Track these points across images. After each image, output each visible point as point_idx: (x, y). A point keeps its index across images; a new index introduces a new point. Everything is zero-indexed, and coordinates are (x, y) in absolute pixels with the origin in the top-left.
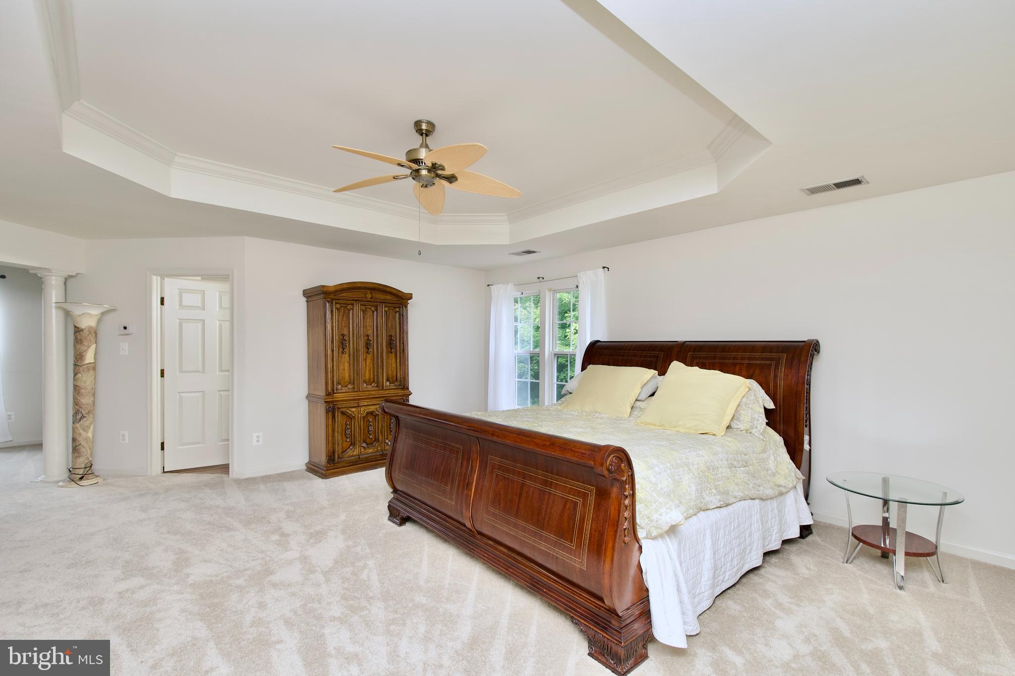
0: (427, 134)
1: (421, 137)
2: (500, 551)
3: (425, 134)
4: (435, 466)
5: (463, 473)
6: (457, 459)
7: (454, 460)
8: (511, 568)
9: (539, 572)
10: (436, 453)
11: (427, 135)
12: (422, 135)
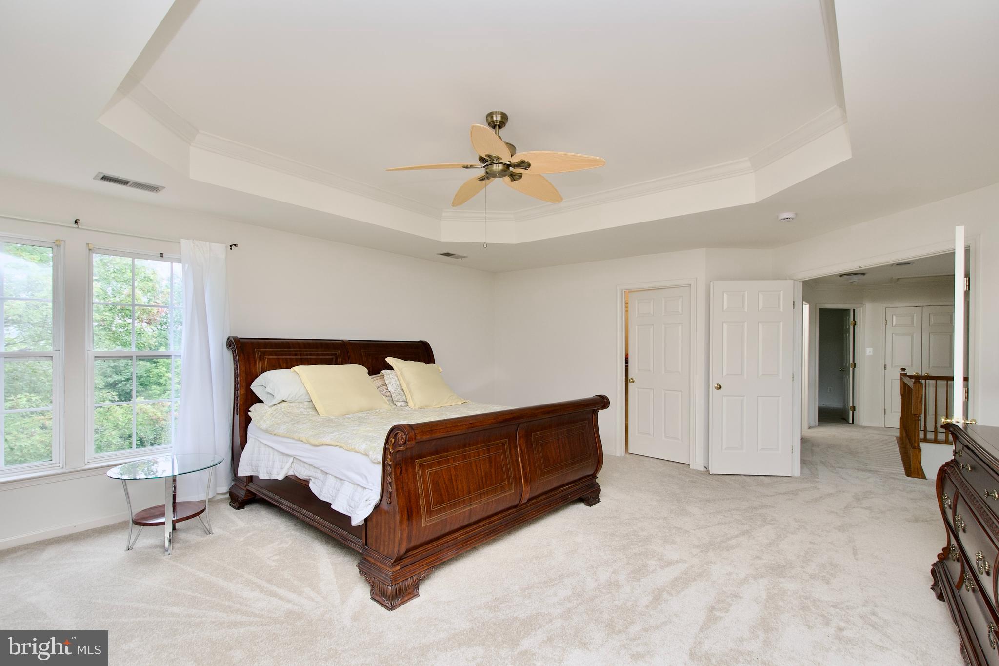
0: (502, 125)
1: (494, 130)
2: (542, 500)
3: (499, 126)
4: (483, 474)
5: (514, 460)
6: (505, 453)
7: (502, 456)
8: (550, 504)
9: (565, 490)
10: (479, 460)
11: (500, 127)
12: (494, 127)
